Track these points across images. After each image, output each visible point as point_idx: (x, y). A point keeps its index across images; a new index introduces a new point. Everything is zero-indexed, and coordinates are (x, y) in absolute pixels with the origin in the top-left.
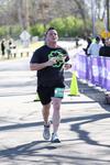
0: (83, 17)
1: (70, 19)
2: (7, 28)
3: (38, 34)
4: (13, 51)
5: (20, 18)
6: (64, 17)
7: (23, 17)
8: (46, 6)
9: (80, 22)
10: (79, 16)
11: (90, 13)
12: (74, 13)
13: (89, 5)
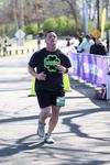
0: (75, 17)
1: (63, 19)
2: (3, 27)
3: (32, 33)
4: (8, 49)
5: (15, 17)
6: (57, 16)
7: (18, 16)
8: (40, 6)
9: (72, 22)
10: (71, 16)
11: (81, 13)
12: (67, 13)
13: (81, 6)
